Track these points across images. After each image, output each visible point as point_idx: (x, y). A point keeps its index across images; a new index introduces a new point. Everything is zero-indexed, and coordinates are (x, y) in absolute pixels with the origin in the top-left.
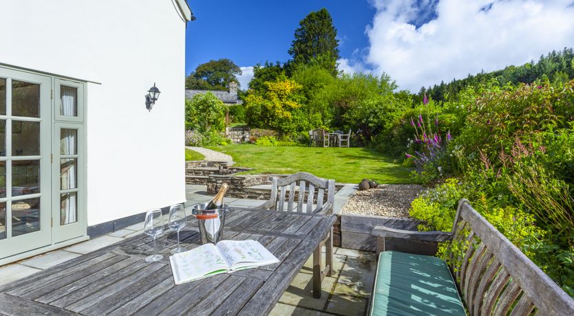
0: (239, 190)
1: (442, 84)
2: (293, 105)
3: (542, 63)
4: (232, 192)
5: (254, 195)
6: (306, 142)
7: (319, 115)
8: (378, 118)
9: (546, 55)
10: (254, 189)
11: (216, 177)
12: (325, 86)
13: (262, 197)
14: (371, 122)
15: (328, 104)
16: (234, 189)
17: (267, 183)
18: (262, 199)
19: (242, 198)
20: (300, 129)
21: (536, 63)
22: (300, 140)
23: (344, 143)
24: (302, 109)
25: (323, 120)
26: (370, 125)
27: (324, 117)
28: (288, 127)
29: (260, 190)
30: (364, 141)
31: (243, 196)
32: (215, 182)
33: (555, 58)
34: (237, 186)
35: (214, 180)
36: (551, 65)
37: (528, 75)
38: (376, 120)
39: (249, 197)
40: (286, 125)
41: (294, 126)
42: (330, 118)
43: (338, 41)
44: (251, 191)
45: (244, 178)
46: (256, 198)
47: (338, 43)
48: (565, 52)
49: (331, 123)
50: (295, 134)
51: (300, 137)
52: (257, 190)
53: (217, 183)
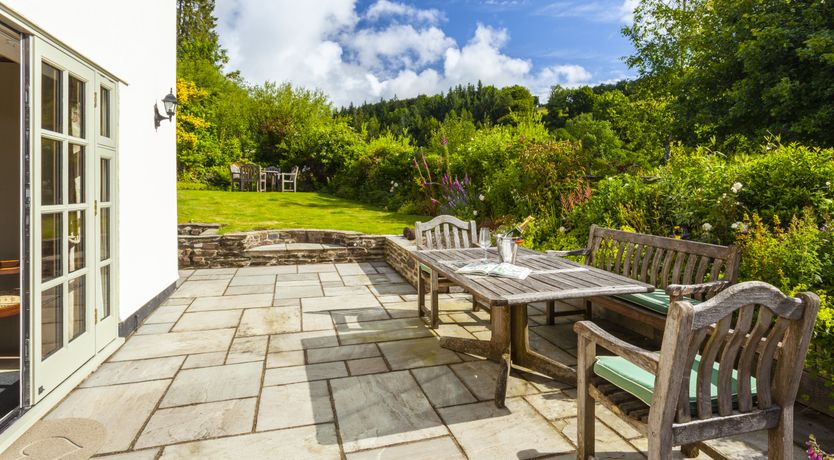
0: (235, 255)
1: (351, 107)
2: (197, 122)
3: (450, 96)
4: (222, 259)
5: (261, 260)
6: (220, 183)
7: (236, 142)
8: (332, 152)
9: (453, 89)
10: (262, 252)
11: (190, 239)
12: (221, 94)
13: (274, 261)
14: (325, 157)
15: (247, 126)
16: (226, 256)
17: (266, 244)
18: (275, 265)
19: (242, 266)
20: (210, 163)
21: (445, 96)
22: (209, 180)
23: (288, 186)
24: (209, 130)
25: (243, 150)
26: (324, 161)
27: (244, 146)
28: (191, 158)
29: (271, 252)
30: (316, 184)
31: (243, 263)
32: (188, 247)
33: (461, 93)
34: (231, 250)
35: (187, 244)
36: (458, 101)
37: (439, 108)
38: (331, 155)
39: (252, 265)
40: (188, 154)
41: (200, 157)
42: (254, 147)
43: (216, 19)
44: (255, 254)
45: (245, 237)
46: (264, 264)
47: (215, 23)
48: (469, 88)
49: (256, 155)
50: (203, 170)
51: (210, 175)
52: (266, 252)
53: (193, 248)
